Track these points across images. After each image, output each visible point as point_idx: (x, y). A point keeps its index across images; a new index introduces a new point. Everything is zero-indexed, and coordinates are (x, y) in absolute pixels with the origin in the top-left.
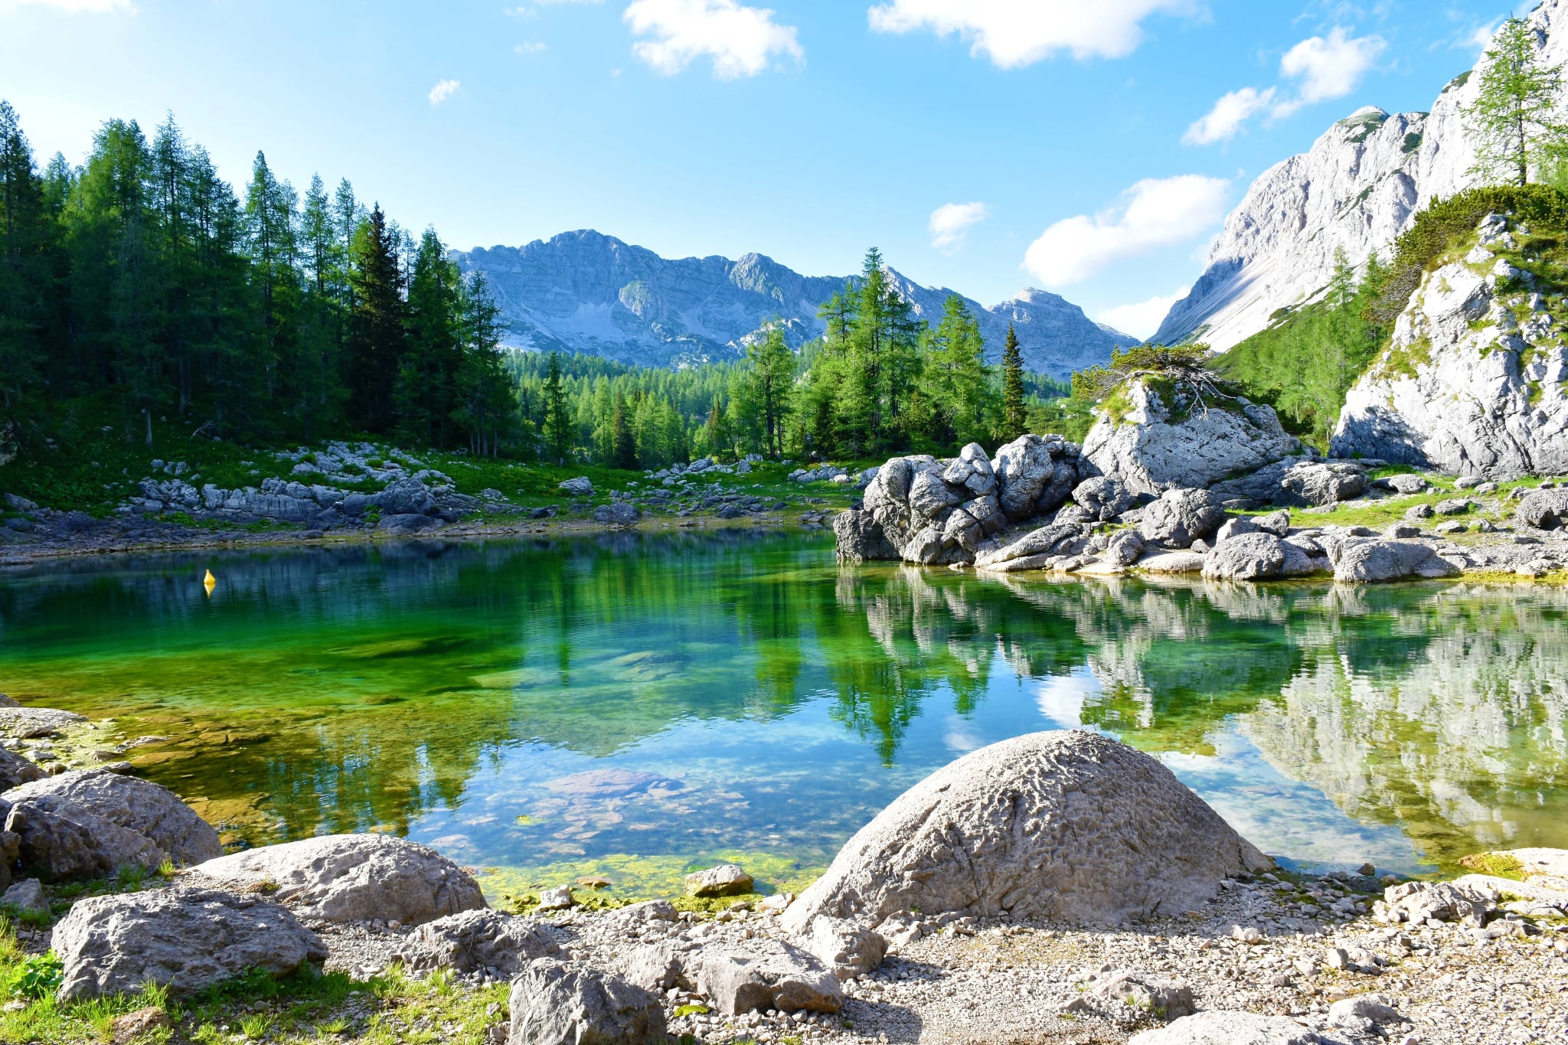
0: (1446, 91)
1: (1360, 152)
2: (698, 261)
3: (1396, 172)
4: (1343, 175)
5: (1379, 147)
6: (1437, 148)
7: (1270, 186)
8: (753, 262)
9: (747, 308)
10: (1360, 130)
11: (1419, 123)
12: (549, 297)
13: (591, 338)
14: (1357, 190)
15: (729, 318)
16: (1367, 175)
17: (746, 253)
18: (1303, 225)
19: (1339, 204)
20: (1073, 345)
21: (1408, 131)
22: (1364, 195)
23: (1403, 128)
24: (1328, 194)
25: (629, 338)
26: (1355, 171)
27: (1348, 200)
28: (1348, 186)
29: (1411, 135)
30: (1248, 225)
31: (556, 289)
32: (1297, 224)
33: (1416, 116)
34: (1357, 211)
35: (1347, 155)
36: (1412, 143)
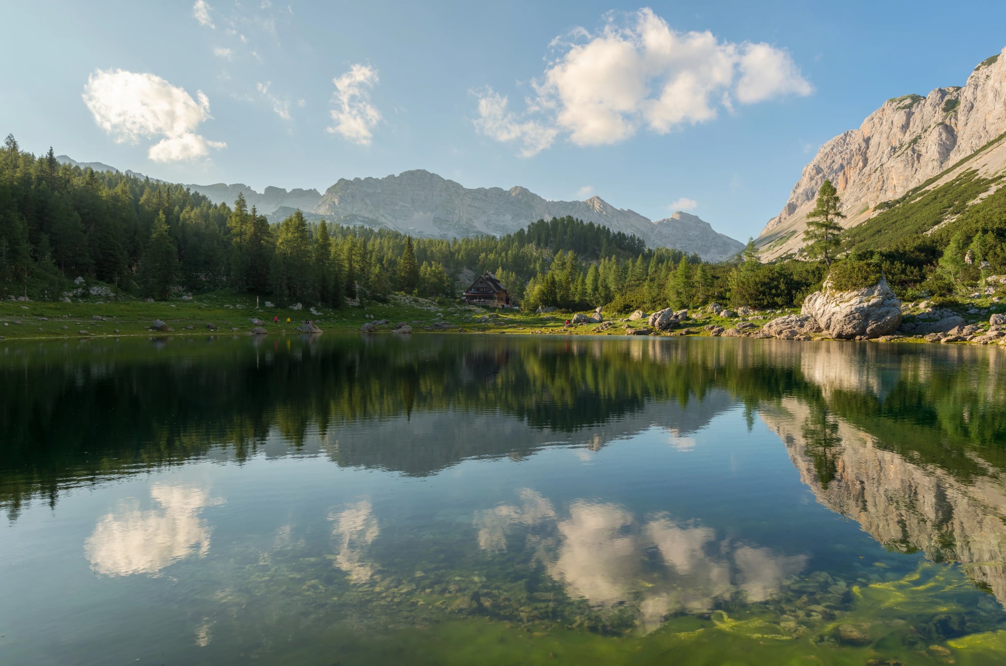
0: (978, 69)
1: (909, 115)
2: (486, 190)
3: (940, 124)
4: (896, 130)
5: (924, 110)
6: (972, 107)
7: (832, 149)
8: (518, 191)
9: (513, 218)
10: (908, 102)
11: (955, 94)
12: (397, 208)
13: (420, 232)
14: (907, 138)
15: (502, 224)
16: (915, 128)
17: (514, 186)
18: (865, 165)
19: (894, 149)
20: (705, 246)
21: (947, 98)
22: (915, 141)
23: (942, 98)
24: (884, 143)
25: (442, 233)
26: (905, 127)
27: (901, 146)
28: (901, 137)
29: (949, 101)
30: (818, 173)
31: (402, 203)
32: (861, 164)
33: (951, 90)
34: (910, 152)
35: (899, 118)
36: (951, 106)
